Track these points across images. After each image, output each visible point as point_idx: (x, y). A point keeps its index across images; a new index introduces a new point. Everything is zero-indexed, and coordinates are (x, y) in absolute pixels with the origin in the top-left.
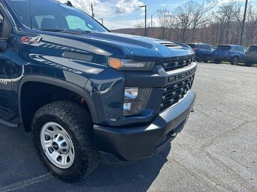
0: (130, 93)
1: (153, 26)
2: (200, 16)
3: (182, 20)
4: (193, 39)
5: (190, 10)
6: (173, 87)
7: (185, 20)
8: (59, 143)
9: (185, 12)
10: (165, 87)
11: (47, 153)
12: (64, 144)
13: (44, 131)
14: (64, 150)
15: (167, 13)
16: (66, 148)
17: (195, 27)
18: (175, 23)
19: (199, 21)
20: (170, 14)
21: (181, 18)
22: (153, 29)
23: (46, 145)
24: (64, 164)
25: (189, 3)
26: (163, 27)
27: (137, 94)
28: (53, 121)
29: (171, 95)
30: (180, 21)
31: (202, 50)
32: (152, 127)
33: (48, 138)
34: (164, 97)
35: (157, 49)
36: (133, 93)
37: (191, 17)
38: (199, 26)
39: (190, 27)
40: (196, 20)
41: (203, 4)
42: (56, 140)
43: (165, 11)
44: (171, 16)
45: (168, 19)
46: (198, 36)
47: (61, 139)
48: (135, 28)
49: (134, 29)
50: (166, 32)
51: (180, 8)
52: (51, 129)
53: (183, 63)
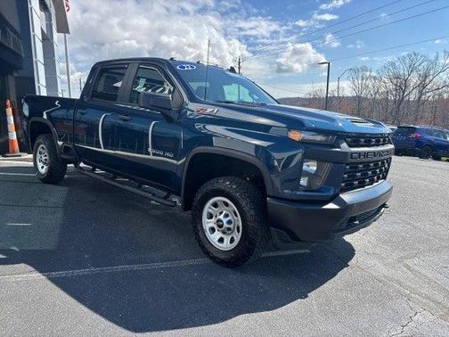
0: (308, 166)
1: (341, 95)
2: (431, 77)
3: (396, 85)
4: (416, 119)
5: (412, 69)
6: (357, 167)
7: (402, 86)
8: (225, 221)
9: (403, 71)
10: (347, 164)
11: (208, 233)
12: (229, 222)
13: (208, 208)
14: (229, 229)
15: (368, 74)
16: (231, 226)
17: (420, 98)
18: (383, 90)
19: (428, 87)
20: (374, 74)
21: (395, 81)
22: (341, 99)
23: (208, 224)
24: (227, 245)
25: (409, 56)
26: (359, 97)
27: (315, 168)
28: (221, 196)
29: (356, 176)
30: (391, 87)
31: (429, 137)
32: (331, 206)
33: (210, 216)
34: (346, 176)
35: (340, 124)
36: (311, 167)
37: (414, 80)
38: (429, 96)
39: (412, 97)
40: (422, 85)
41: (437, 58)
42: (221, 217)
43: (365, 69)
44: (375, 78)
45: (370, 83)
46: (428, 115)
47: (226, 216)
48: (308, 96)
49: (305, 99)
50: (364, 104)
51: (393, 64)
52: (215, 205)
53: (370, 141)
